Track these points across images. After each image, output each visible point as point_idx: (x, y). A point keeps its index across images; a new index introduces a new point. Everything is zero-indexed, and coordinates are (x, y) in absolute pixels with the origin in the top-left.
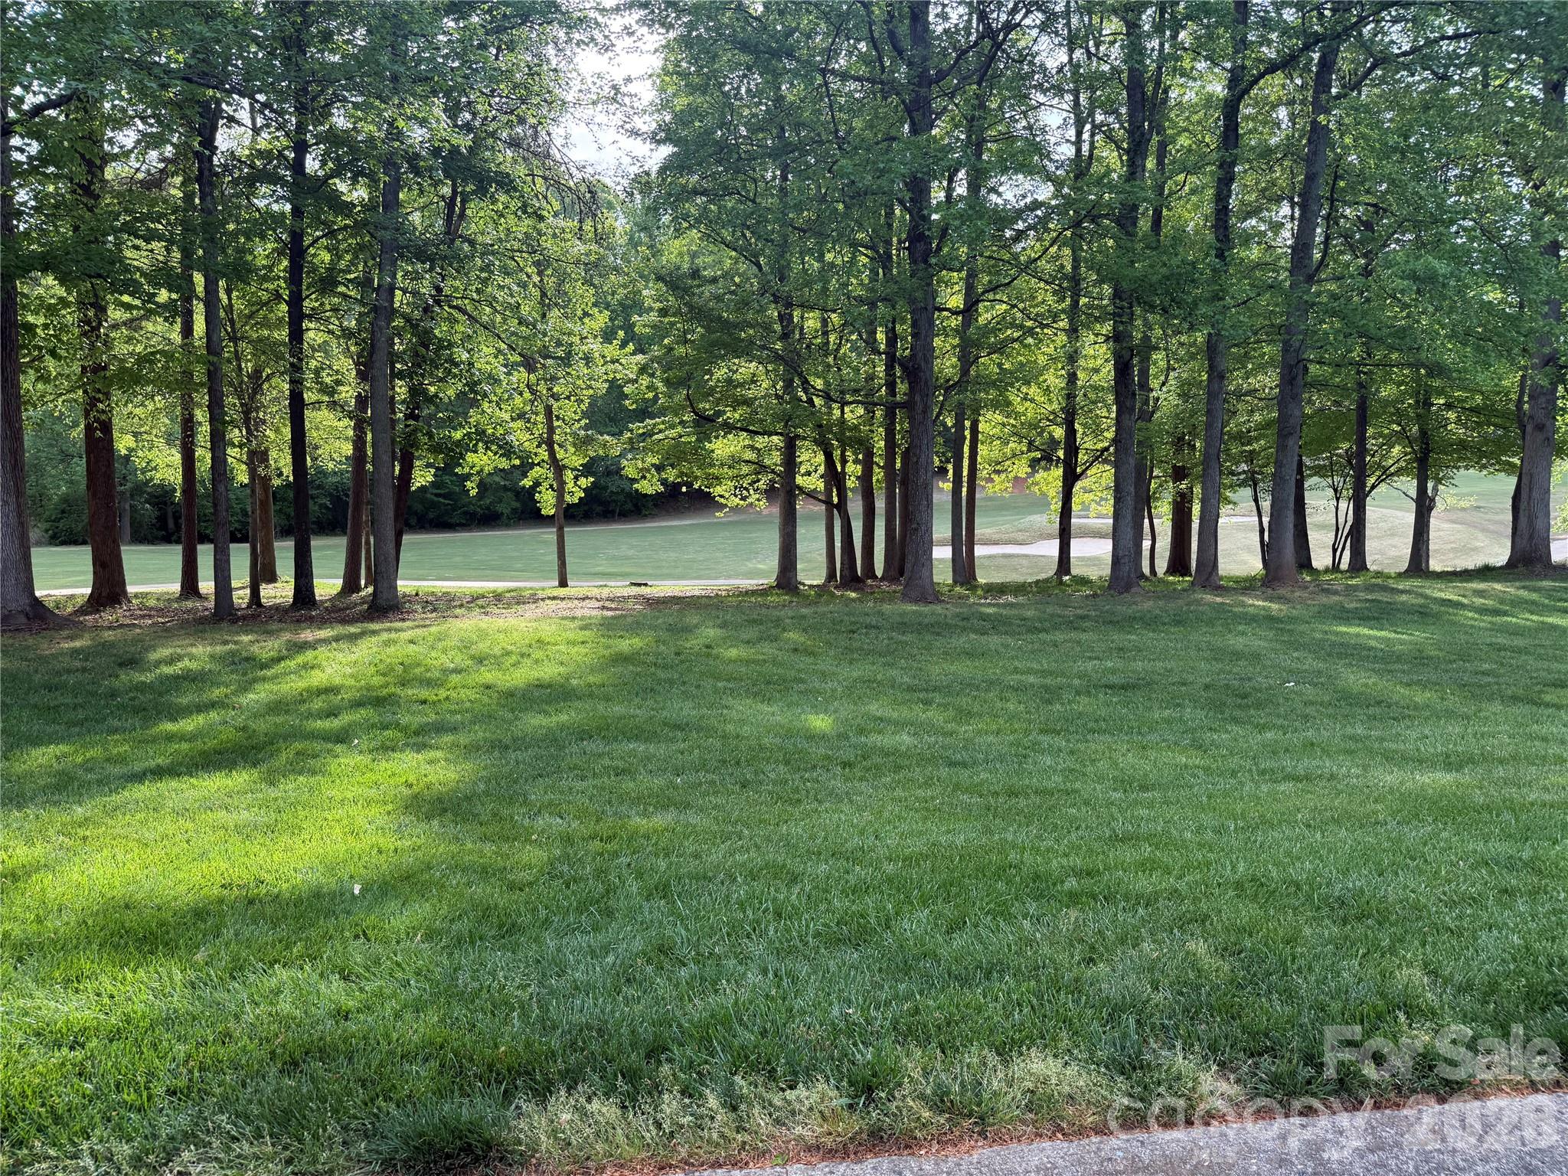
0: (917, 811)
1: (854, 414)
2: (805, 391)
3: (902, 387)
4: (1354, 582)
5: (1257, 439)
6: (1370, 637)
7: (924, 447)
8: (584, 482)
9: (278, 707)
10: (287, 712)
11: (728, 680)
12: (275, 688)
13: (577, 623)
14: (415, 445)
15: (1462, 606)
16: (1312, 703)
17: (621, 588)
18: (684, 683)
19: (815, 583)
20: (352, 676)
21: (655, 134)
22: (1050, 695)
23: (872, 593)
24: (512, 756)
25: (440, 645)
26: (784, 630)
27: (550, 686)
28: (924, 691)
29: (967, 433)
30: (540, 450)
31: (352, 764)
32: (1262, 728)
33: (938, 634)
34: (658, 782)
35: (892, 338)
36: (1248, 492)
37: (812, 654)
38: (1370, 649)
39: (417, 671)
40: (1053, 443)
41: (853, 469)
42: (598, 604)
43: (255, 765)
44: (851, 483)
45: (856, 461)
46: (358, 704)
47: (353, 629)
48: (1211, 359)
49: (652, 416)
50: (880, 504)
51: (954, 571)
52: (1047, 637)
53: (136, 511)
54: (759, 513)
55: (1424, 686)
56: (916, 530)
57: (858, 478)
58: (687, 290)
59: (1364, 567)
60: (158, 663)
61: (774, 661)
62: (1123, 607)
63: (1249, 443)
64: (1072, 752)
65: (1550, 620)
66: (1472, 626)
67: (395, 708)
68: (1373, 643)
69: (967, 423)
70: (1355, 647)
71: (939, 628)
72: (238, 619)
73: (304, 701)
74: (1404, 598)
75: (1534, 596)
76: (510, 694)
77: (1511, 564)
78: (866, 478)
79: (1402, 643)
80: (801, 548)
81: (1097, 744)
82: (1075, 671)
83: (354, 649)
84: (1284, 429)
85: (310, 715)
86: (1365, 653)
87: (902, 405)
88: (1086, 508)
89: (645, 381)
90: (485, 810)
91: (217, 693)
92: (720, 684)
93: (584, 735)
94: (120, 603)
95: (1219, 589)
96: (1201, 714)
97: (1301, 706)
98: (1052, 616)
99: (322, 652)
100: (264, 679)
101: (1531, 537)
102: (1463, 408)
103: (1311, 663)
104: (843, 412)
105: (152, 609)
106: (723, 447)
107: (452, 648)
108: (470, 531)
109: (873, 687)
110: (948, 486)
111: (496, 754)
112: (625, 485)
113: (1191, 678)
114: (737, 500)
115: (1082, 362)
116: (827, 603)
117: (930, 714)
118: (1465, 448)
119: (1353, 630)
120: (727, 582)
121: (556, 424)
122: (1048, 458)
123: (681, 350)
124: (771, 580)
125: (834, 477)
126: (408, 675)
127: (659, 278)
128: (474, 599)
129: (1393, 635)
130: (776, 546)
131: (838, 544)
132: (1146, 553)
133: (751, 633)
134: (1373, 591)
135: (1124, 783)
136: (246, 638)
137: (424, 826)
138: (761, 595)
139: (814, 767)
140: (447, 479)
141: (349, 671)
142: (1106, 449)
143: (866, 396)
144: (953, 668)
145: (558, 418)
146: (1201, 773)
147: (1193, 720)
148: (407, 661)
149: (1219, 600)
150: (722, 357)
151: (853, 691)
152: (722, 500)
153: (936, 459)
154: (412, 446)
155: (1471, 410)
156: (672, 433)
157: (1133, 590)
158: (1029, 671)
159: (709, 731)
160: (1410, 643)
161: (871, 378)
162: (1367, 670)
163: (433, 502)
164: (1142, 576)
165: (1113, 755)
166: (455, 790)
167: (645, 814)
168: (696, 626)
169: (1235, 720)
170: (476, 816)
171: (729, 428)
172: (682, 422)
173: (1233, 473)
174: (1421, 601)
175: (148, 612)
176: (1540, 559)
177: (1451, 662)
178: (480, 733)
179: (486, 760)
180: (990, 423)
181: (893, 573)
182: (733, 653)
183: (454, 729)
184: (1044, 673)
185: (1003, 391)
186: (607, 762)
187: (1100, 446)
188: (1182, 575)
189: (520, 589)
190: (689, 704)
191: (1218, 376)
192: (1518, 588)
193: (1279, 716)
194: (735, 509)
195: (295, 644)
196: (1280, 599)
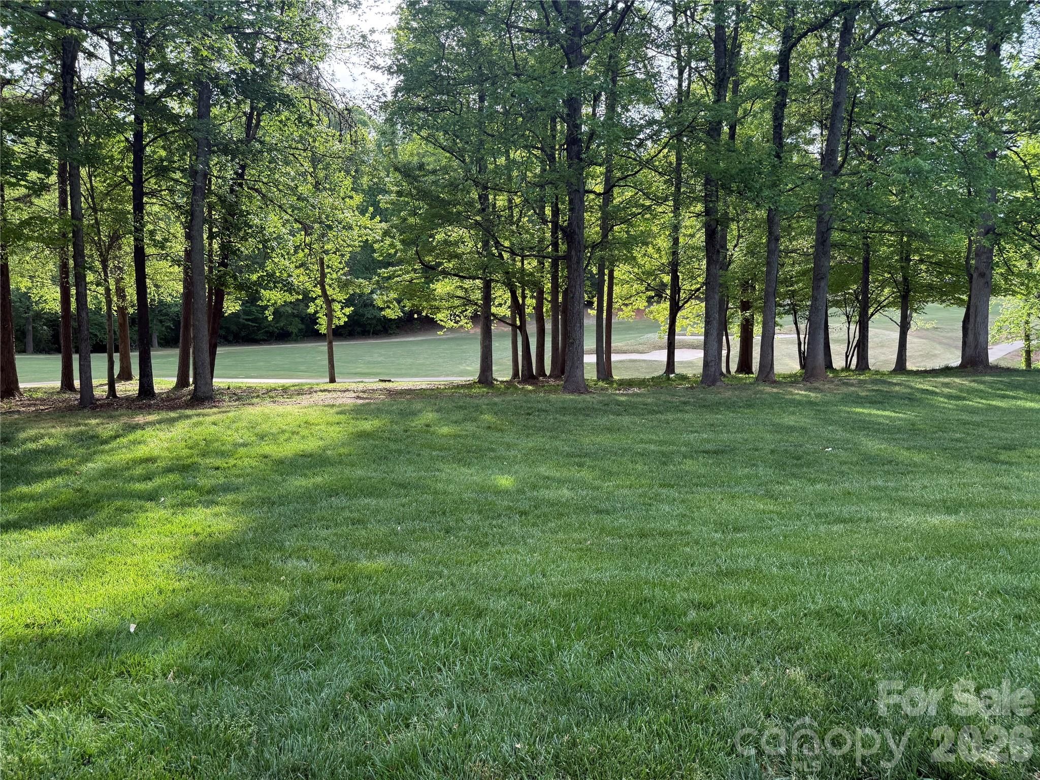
0: (574, 551)
1: (531, 265)
2: (497, 248)
3: (563, 247)
4: (862, 377)
5: (797, 283)
6: (878, 416)
7: (578, 286)
8: (348, 311)
9: (109, 473)
10: (115, 477)
11: (441, 450)
12: (108, 458)
13: (335, 410)
14: (224, 284)
15: (936, 394)
16: (845, 463)
17: (373, 384)
18: (409, 452)
19: (505, 379)
20: (168, 449)
21: (390, 67)
22: (665, 458)
23: (543, 386)
24: (277, 510)
25: (234, 426)
26: (481, 413)
27: (311, 455)
28: (579, 457)
29: (606, 278)
30: (316, 289)
31: (157, 517)
32: (813, 481)
33: (588, 415)
34: (383, 530)
35: (556, 212)
36: (790, 318)
37: (501, 430)
38: (879, 424)
39: (216, 445)
40: (663, 285)
41: (530, 302)
42: (354, 395)
43: (82, 518)
44: (528, 311)
45: (532, 297)
46: (169, 470)
47: (173, 414)
48: (770, 228)
49: (393, 265)
50: (548, 326)
51: (598, 371)
52: (663, 417)
53: (37, 331)
54: (468, 332)
55: (919, 449)
56: (572, 343)
57: (534, 308)
58: (416, 178)
59: (867, 367)
60: (24, 441)
61: (474, 436)
62: (711, 397)
63: (792, 285)
64: (683, 501)
65: (994, 403)
66: (944, 408)
67: (194, 474)
68: (881, 420)
69: (606, 271)
70: (869, 422)
71: (588, 411)
72: (97, 407)
73: (129, 469)
74: (897, 388)
75: (982, 387)
76: (281, 462)
77: (962, 366)
78: (539, 308)
79: (900, 419)
80: (495, 356)
81: (701, 495)
82: (682, 440)
83: (172, 429)
84: (817, 276)
85: (132, 479)
86: (876, 427)
87: (564, 258)
88: (684, 329)
89: (388, 241)
90: (248, 554)
91: (63, 463)
92: (434, 453)
93: (332, 492)
94: (14, 396)
95: (774, 383)
96: (770, 471)
97: (838, 465)
98: (665, 402)
99: (149, 431)
100: (102, 452)
101: (976, 347)
102: (931, 263)
103: (840, 434)
104: (523, 264)
105: (37, 399)
106: (442, 287)
107: (242, 428)
108: (270, 344)
109: (543, 454)
110: (593, 312)
111: (265, 509)
112: (376, 312)
113: (761, 445)
114: (452, 323)
115: (683, 230)
116: (512, 394)
117: (583, 474)
118: (932, 289)
119: (866, 411)
120: (445, 379)
121: (326, 271)
122: (659, 296)
123: (411, 220)
124: (475, 378)
125: (518, 308)
126: (208, 448)
127: (397, 169)
128: (269, 391)
129: (893, 414)
130: (479, 354)
131: (520, 353)
132: (724, 359)
133: (459, 415)
134: (876, 384)
135: (722, 526)
136: (93, 422)
137: (200, 569)
138: (468, 388)
139: (500, 516)
140: (253, 309)
141: (166, 445)
142: (698, 289)
143: (538, 251)
144: (598, 440)
145: (328, 267)
146: (775, 517)
147: (765, 476)
148: (209, 438)
149: (775, 390)
150: (440, 225)
151: (530, 458)
152: (442, 323)
153: (586, 296)
154: (222, 285)
155: (936, 263)
156: (407, 277)
157: (718, 383)
158: (651, 442)
159: (424, 489)
160: (906, 420)
161: (542, 240)
162: (879, 439)
163: (244, 325)
164: (722, 374)
165: (712, 503)
166: (230, 538)
167: (371, 557)
168: (420, 411)
169: (794, 476)
170: (241, 560)
171: (446, 273)
172: (415, 270)
173: (780, 305)
174: (908, 390)
175: (33, 402)
176: (981, 362)
177: (934, 433)
178: (254, 492)
179: (256, 513)
180: (621, 271)
181: (557, 372)
182: (445, 430)
183: (236, 489)
184: (661, 443)
185: (630, 250)
186: (347, 514)
187: (694, 287)
188: (748, 373)
189: (302, 384)
190: (411, 468)
191: (774, 239)
192: (971, 381)
193: (823, 472)
194: (451, 329)
195: (129, 426)
196: (815, 389)
